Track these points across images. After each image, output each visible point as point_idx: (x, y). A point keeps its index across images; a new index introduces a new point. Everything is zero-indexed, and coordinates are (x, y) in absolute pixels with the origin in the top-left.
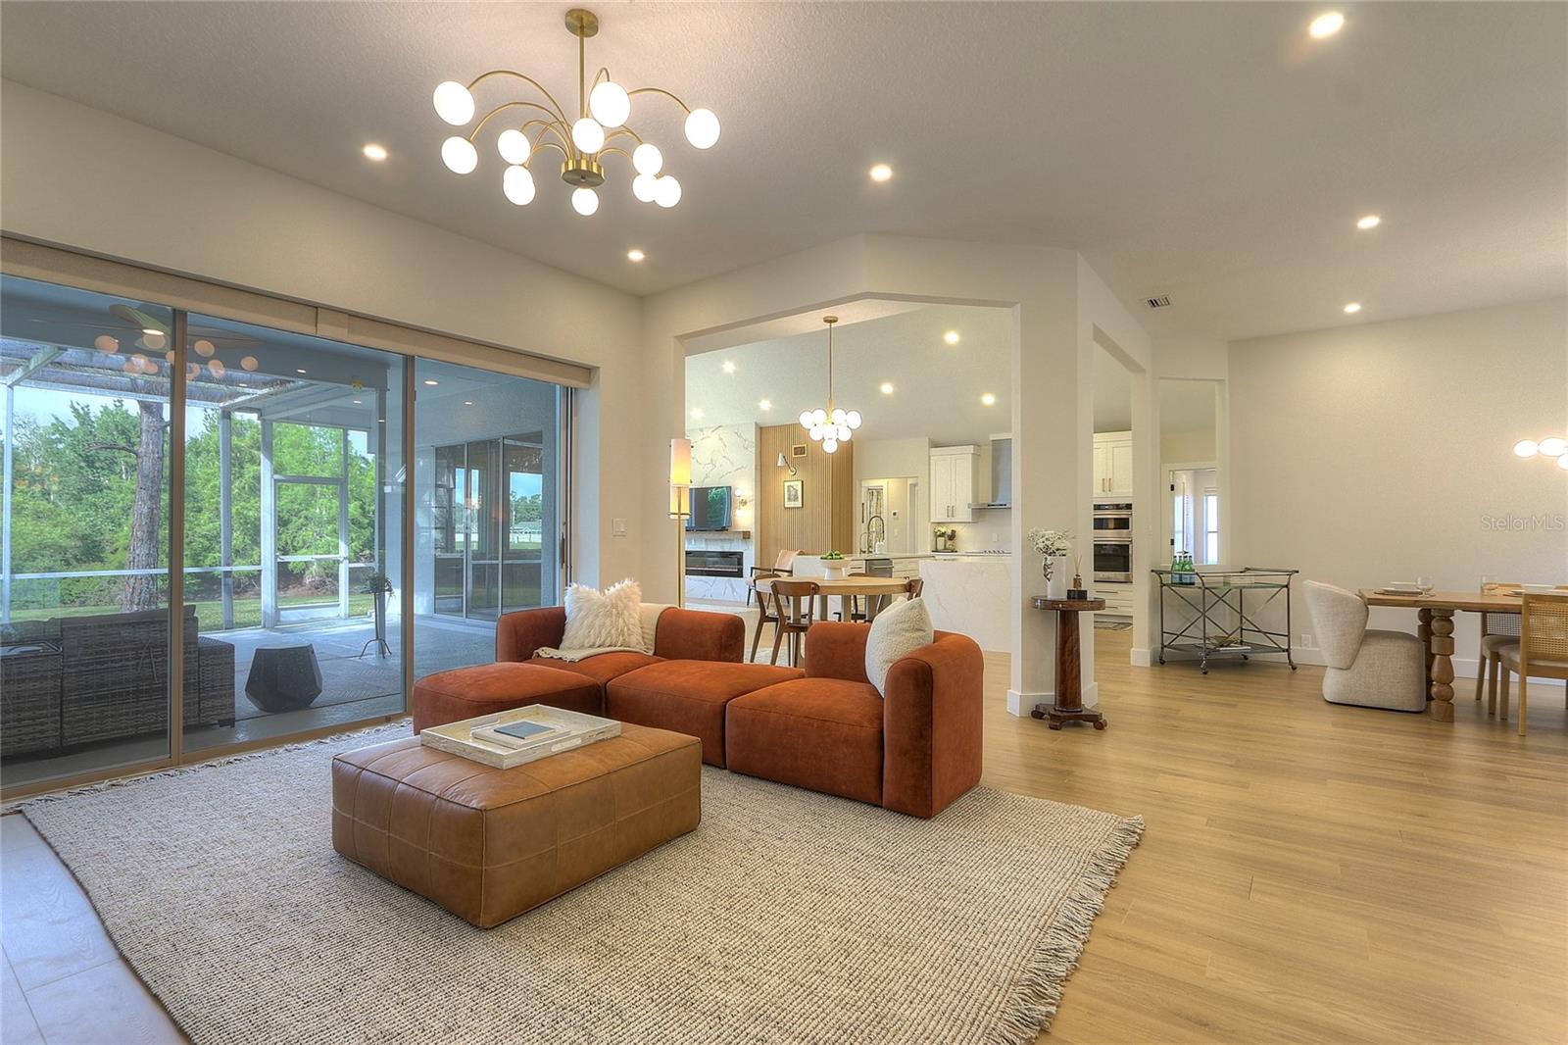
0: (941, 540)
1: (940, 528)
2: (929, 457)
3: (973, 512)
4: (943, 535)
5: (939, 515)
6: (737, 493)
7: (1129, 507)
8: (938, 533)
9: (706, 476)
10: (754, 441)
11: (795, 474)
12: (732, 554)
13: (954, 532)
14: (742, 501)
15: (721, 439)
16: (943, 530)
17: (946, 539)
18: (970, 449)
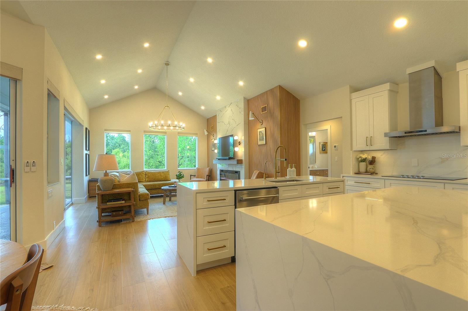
1: (361, 155)
2: (351, 100)
5: (359, 144)
6: (236, 138)
8: (360, 159)
9: (227, 131)
10: (243, 108)
11: (262, 124)
12: (236, 172)
13: (374, 158)
14: (239, 142)
15: (232, 110)
16: (364, 156)
17: (368, 164)
18: (387, 86)
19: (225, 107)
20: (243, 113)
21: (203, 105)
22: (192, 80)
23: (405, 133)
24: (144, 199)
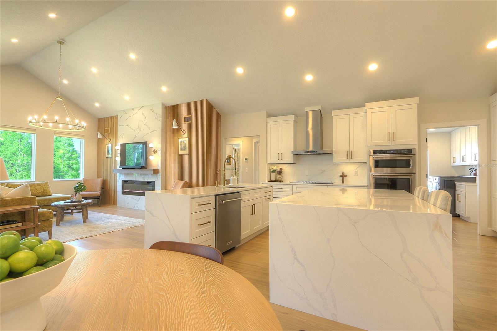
0: (273, 175)
1: (273, 167)
2: (267, 123)
3: (294, 156)
4: (274, 171)
5: (273, 159)
6: (150, 145)
7: (409, 151)
8: (272, 170)
9: (136, 136)
10: (161, 114)
11: (185, 134)
12: (149, 183)
13: (281, 169)
14: (154, 150)
15: (143, 114)
16: (275, 168)
17: (277, 174)
18: (293, 117)
19: (133, 109)
20: (160, 119)
21: (97, 101)
22: (94, 70)
23: (305, 152)
24: (45, 219)
